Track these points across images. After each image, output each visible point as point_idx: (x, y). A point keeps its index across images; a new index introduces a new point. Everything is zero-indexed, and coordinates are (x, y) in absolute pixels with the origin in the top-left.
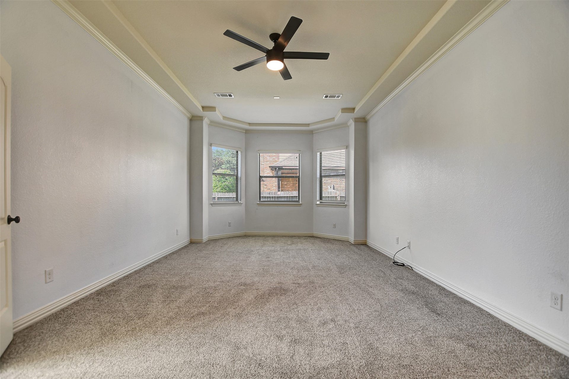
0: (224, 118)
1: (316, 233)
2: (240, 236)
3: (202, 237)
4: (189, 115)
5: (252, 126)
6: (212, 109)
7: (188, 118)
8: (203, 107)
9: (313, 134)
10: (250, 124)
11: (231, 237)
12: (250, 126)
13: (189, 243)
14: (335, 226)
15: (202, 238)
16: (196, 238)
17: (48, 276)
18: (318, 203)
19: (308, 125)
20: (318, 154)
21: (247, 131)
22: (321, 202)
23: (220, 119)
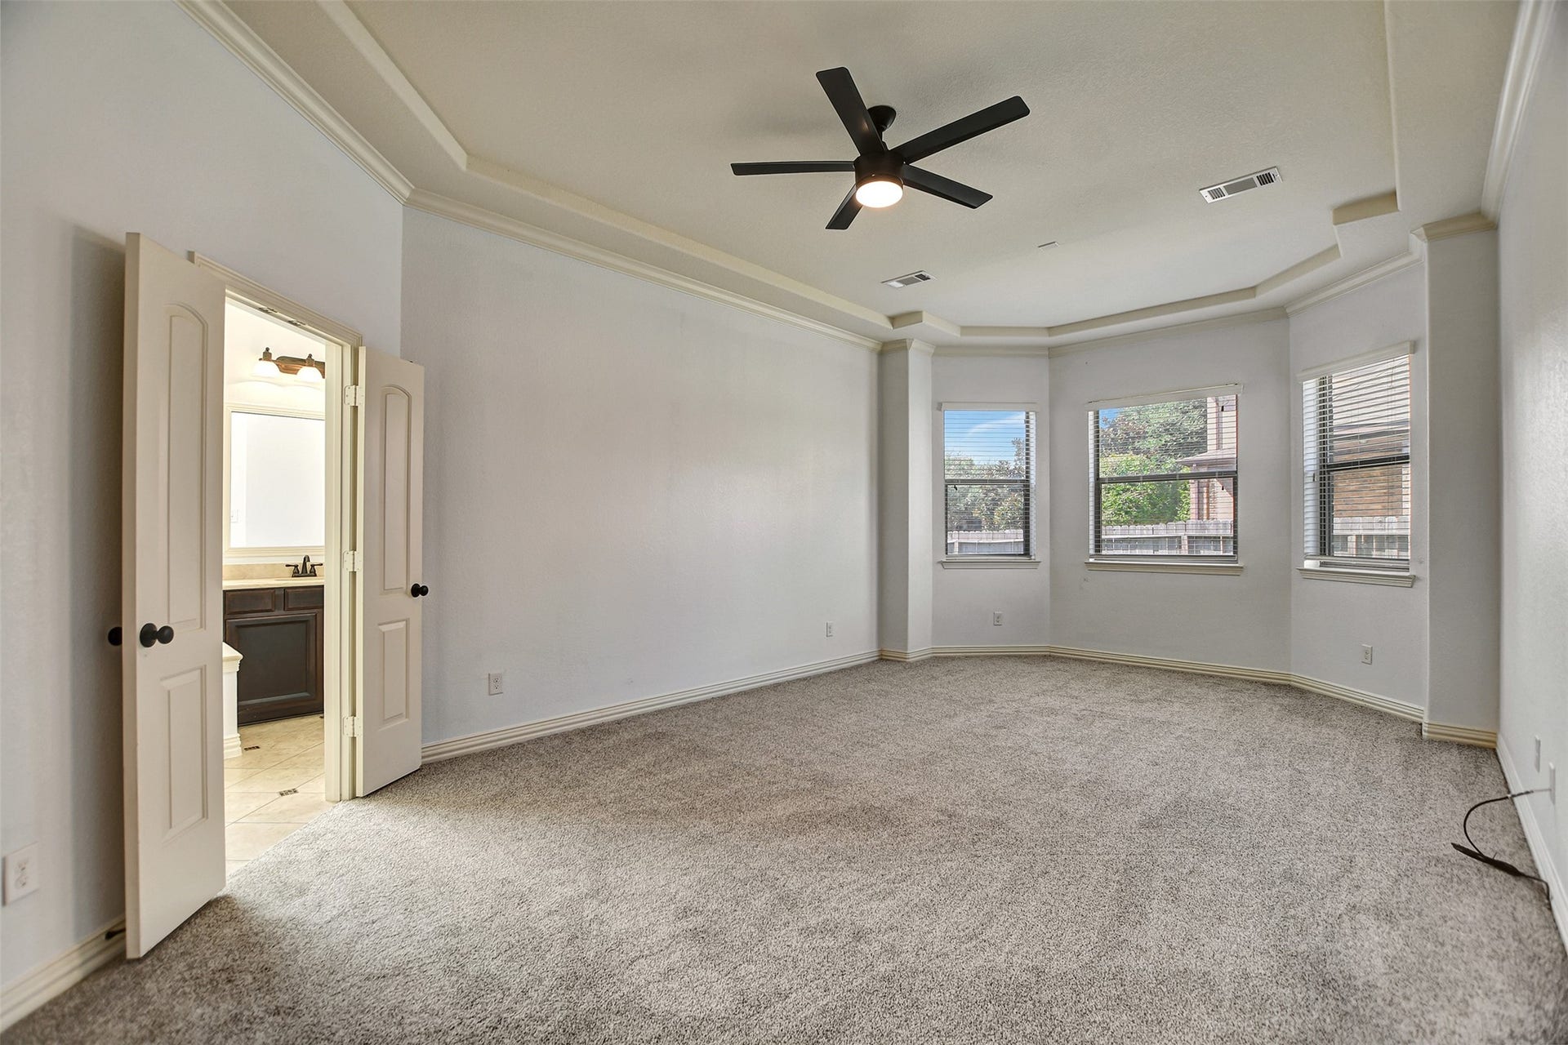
0: (965, 329)
1: (1300, 675)
2: (1020, 657)
3: (905, 647)
4: (871, 344)
5: (1057, 335)
6: (913, 316)
7: (872, 350)
8: (893, 319)
9: (1286, 316)
10: (1051, 330)
11: (995, 656)
12: (1050, 336)
13: (876, 658)
14: (1368, 657)
15: (906, 650)
16: (892, 649)
17: (493, 684)
18: (1309, 564)
19: (1252, 291)
20: (1310, 388)
21: (1053, 352)
22: (1322, 564)
23: (953, 334)
